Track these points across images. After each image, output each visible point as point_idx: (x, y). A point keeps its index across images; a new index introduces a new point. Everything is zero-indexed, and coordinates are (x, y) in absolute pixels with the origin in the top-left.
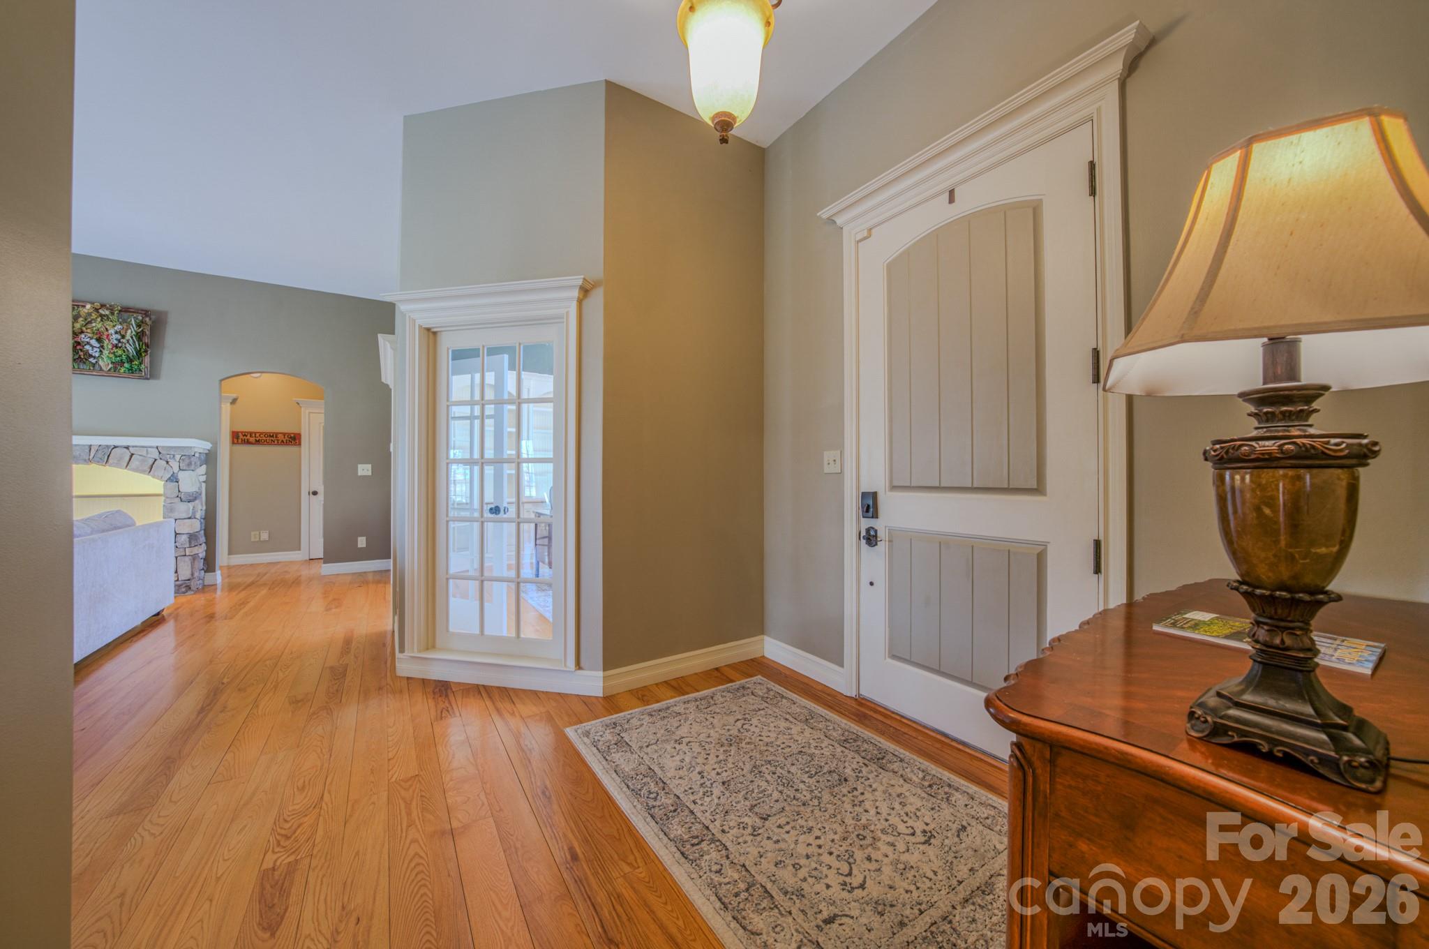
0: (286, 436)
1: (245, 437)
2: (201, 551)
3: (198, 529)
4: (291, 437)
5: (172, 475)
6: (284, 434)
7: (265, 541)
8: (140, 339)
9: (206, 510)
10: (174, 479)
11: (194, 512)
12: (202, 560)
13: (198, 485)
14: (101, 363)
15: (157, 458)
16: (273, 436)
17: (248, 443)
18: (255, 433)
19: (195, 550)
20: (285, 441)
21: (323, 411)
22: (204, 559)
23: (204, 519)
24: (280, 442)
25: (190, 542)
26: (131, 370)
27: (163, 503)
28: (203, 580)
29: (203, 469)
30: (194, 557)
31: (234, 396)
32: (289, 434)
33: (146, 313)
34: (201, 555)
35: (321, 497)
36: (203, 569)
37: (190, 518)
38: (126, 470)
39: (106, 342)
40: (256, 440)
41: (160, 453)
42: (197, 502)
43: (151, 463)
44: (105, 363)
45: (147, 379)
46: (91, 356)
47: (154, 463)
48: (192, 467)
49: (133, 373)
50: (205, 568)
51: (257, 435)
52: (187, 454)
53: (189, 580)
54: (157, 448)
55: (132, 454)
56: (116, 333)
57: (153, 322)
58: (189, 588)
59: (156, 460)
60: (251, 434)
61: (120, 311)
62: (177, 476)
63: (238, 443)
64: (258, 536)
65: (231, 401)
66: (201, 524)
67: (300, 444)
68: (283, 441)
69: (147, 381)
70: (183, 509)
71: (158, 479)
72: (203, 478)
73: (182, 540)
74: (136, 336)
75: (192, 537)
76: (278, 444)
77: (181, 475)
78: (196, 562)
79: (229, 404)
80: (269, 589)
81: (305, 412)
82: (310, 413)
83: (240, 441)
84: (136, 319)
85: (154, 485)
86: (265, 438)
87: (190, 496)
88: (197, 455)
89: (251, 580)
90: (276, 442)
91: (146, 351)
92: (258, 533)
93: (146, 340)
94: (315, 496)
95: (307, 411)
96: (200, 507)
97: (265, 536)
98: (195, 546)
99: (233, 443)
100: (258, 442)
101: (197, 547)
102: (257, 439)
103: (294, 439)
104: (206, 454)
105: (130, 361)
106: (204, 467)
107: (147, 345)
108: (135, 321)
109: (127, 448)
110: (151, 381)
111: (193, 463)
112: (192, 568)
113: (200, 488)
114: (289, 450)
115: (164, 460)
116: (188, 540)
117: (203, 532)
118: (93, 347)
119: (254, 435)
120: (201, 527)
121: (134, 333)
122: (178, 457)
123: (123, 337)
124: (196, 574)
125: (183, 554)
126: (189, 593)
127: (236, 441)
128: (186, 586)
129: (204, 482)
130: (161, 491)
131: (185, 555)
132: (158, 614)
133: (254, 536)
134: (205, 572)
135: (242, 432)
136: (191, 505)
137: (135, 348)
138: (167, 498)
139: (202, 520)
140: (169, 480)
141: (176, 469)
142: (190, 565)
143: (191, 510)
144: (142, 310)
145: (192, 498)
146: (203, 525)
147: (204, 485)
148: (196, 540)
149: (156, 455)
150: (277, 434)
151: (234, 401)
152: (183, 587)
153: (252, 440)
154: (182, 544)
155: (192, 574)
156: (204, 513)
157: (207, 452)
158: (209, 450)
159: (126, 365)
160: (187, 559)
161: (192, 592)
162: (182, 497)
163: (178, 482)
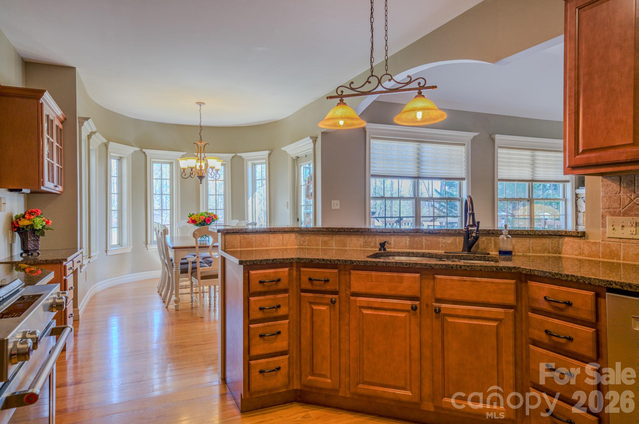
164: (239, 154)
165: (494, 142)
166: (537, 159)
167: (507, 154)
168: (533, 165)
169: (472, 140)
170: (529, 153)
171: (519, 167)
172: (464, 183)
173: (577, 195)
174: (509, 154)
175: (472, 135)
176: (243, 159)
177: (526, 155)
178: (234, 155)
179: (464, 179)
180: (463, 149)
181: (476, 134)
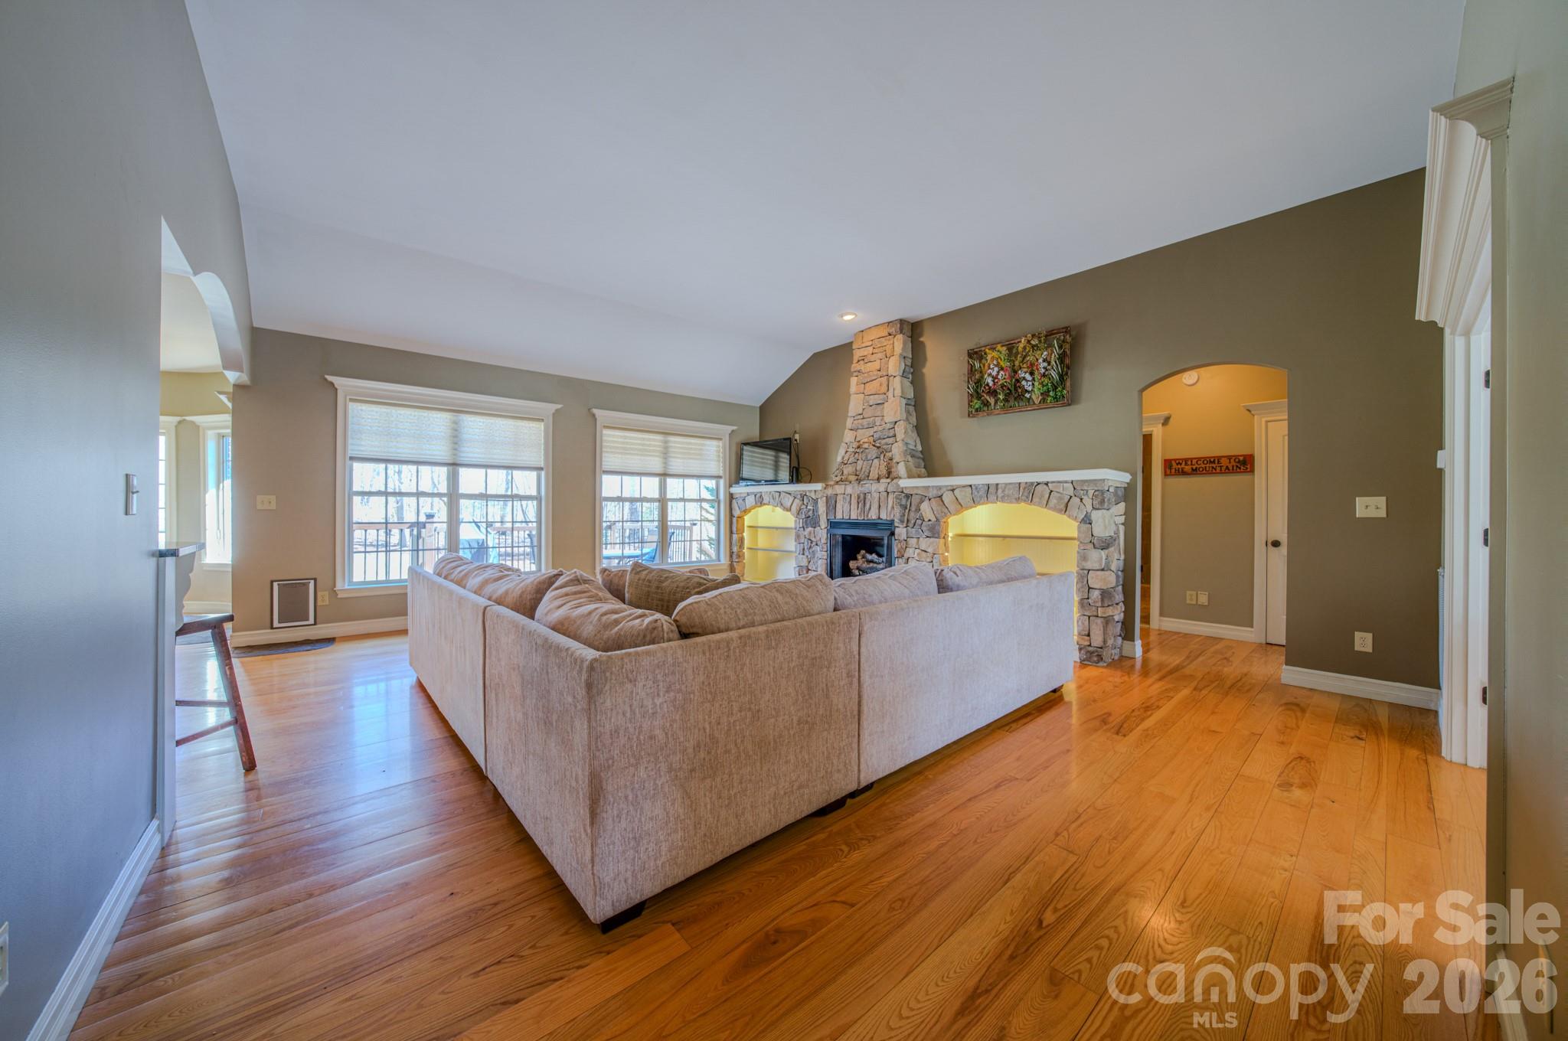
0: (1232, 461)
1: (1179, 466)
2: (1118, 613)
3: (1114, 585)
4: (1239, 462)
5: (1086, 516)
6: (1229, 458)
7: (1203, 606)
8: (1062, 362)
9: (1125, 560)
10: (1087, 520)
11: (1108, 564)
12: (1120, 624)
13: (1114, 528)
14: (1034, 397)
15: (1072, 495)
16: (1214, 462)
17: (1184, 473)
18: (1191, 459)
19: (1110, 612)
20: (1231, 468)
21: (1286, 417)
22: (1122, 623)
23: (1122, 571)
24: (1223, 469)
25: (1102, 600)
26: (1055, 398)
27: (1077, 549)
28: (1121, 649)
29: (1122, 507)
30: (1107, 620)
31: (1166, 413)
32: (1236, 456)
33: (1066, 330)
34: (1117, 618)
35: (1283, 550)
36: (1120, 635)
37: (1103, 570)
38: (1045, 510)
39: (1036, 373)
40: (1192, 469)
41: (1075, 489)
42: (1112, 549)
43: (1066, 500)
44: (1036, 397)
45: (1069, 405)
46: (1027, 391)
47: (1069, 500)
48: (1106, 506)
49: (1057, 401)
50: (1123, 635)
51: (1194, 461)
52: (1100, 488)
53: (1101, 648)
54: (1072, 483)
55: (1051, 491)
56: (1044, 361)
57: (1072, 339)
58: (1100, 658)
59: (1071, 497)
60: (1186, 460)
61: (1046, 336)
62: (1090, 516)
63: (1171, 475)
64: (1194, 597)
65: (1162, 421)
66: (1117, 576)
67: (1252, 471)
68: (1227, 468)
69: (1068, 407)
70: (1096, 558)
71: (1073, 519)
72: (1122, 519)
73: (1095, 596)
74: (1058, 359)
75: (1105, 594)
76: (1221, 473)
77: (1096, 515)
78: (1110, 627)
79: (1161, 425)
80: (1195, 689)
81: (1259, 421)
82: (1267, 422)
83: (1173, 471)
84: (1058, 340)
85: (1068, 527)
86: (1203, 466)
87: (1103, 542)
88: (1112, 490)
89: (1177, 662)
90: (1218, 469)
91: (1067, 374)
92: (1194, 593)
93: (1067, 361)
94: (1275, 548)
95: (1264, 420)
96: (1116, 556)
97: (1203, 599)
98: (1109, 606)
99: (1166, 475)
100: (1195, 472)
101: (1111, 607)
102: (1194, 467)
103: (1244, 464)
104: (1125, 488)
105: (1055, 388)
106: (1123, 504)
107: (1068, 368)
108: (1057, 343)
109: (1047, 484)
110: (1071, 407)
111: (1106, 500)
112: (1105, 633)
113: (1117, 533)
114: (1237, 480)
115: (1078, 497)
116: (1100, 597)
117: (1120, 588)
118: (1027, 381)
119: (1189, 463)
120: (1117, 581)
121: (1057, 356)
122: (1091, 493)
123: (1049, 363)
124: (1110, 642)
125: (1095, 614)
126: (1101, 664)
127: (1168, 472)
128: (1098, 655)
129: (1122, 524)
130: (1075, 534)
131: (1097, 616)
132: (1054, 691)
133: (1190, 597)
134: (1123, 639)
135: (1175, 460)
136: (1103, 553)
137: (1058, 373)
138: (1081, 542)
139: (1120, 573)
140: (1083, 521)
141: (1089, 508)
142: (1102, 629)
143: (1104, 560)
144: (1063, 328)
145: (1105, 545)
146: (1121, 580)
147: (1122, 528)
148: (1110, 598)
149: (1071, 492)
150: (1219, 458)
151: (1166, 421)
152: (1091, 656)
153: (1188, 468)
154: (1094, 602)
155: (1105, 642)
156: (1121, 563)
157: (1126, 486)
158: (1128, 483)
159: (1051, 394)
160: (1099, 621)
161: (1105, 664)
162: (1095, 542)
163: (1091, 524)
164: (188, 418)
165: (596, 419)
166: (671, 446)
167: (621, 437)
168: (666, 454)
169: (554, 414)
170: (659, 437)
171: (641, 455)
172: (543, 473)
173: (731, 497)
174: (625, 437)
175: (552, 407)
176: (198, 427)
177: (654, 440)
178: (178, 419)
179: (542, 469)
180: (542, 426)
181: (559, 406)
